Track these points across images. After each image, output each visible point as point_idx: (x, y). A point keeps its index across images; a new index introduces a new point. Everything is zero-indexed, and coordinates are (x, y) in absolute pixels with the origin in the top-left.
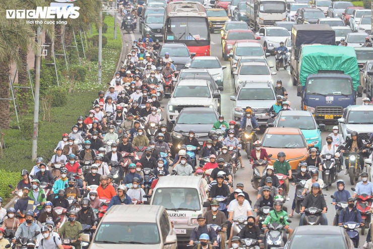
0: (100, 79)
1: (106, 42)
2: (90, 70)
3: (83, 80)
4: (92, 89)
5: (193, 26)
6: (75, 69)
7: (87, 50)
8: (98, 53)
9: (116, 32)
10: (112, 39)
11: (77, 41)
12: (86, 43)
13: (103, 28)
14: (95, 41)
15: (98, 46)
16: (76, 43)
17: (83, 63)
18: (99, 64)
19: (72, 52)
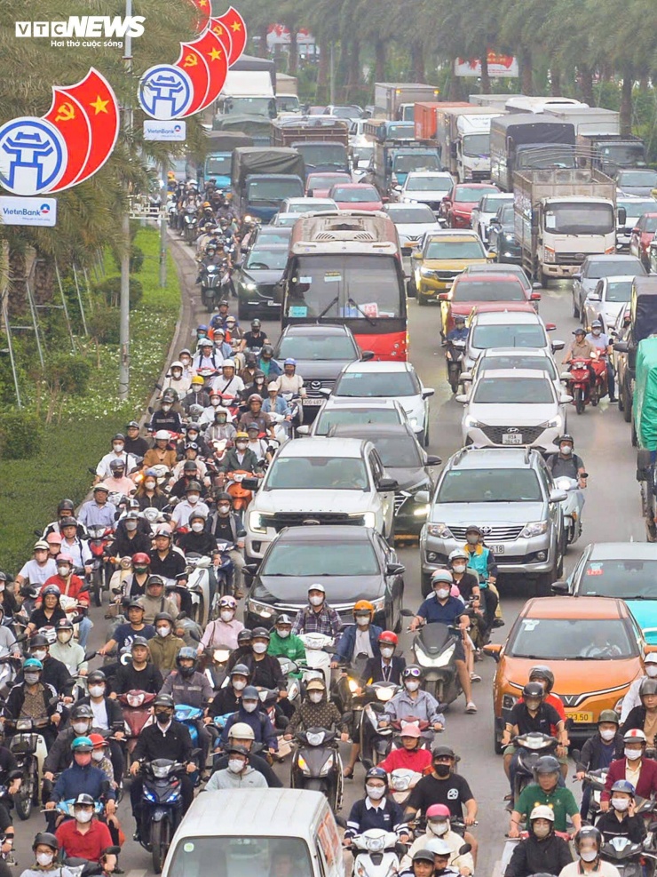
0: (125, 388)
1: (141, 294)
2: (100, 366)
3: (80, 391)
4: (105, 413)
5: (359, 278)
6: (62, 364)
7: (91, 315)
8: (118, 325)
9: (164, 269)
10: (154, 287)
11: (66, 294)
12: (90, 298)
13: (131, 261)
14: (111, 292)
15: (119, 304)
16: (64, 299)
17: (80, 349)
18: (123, 351)
19: (55, 322)
